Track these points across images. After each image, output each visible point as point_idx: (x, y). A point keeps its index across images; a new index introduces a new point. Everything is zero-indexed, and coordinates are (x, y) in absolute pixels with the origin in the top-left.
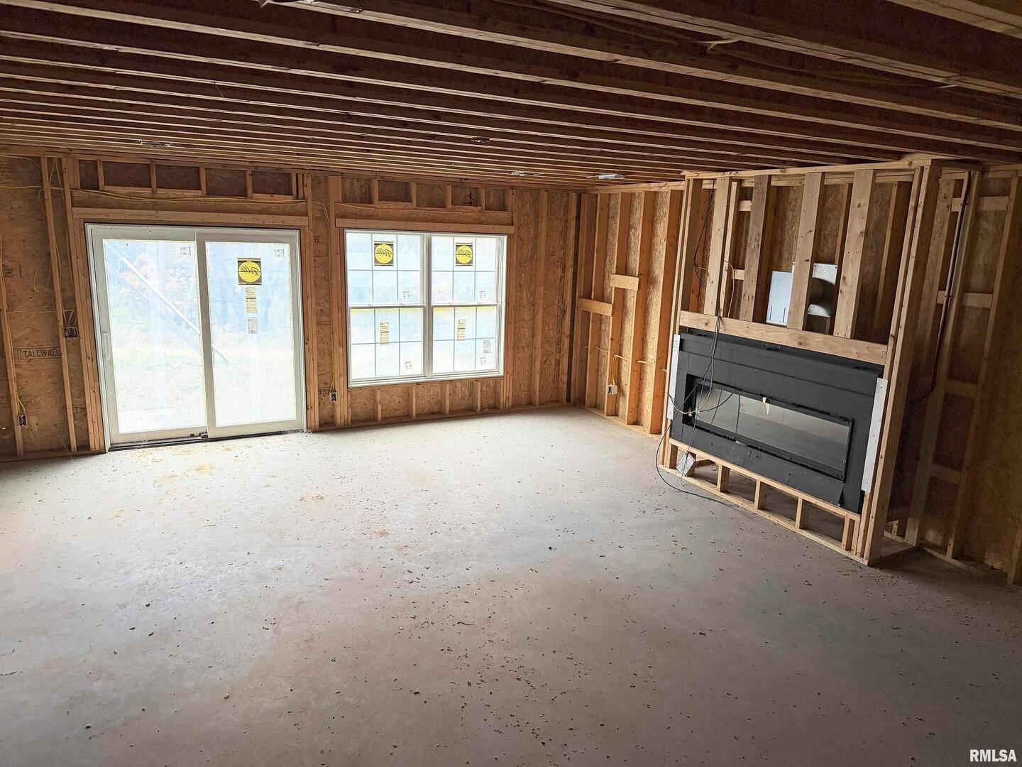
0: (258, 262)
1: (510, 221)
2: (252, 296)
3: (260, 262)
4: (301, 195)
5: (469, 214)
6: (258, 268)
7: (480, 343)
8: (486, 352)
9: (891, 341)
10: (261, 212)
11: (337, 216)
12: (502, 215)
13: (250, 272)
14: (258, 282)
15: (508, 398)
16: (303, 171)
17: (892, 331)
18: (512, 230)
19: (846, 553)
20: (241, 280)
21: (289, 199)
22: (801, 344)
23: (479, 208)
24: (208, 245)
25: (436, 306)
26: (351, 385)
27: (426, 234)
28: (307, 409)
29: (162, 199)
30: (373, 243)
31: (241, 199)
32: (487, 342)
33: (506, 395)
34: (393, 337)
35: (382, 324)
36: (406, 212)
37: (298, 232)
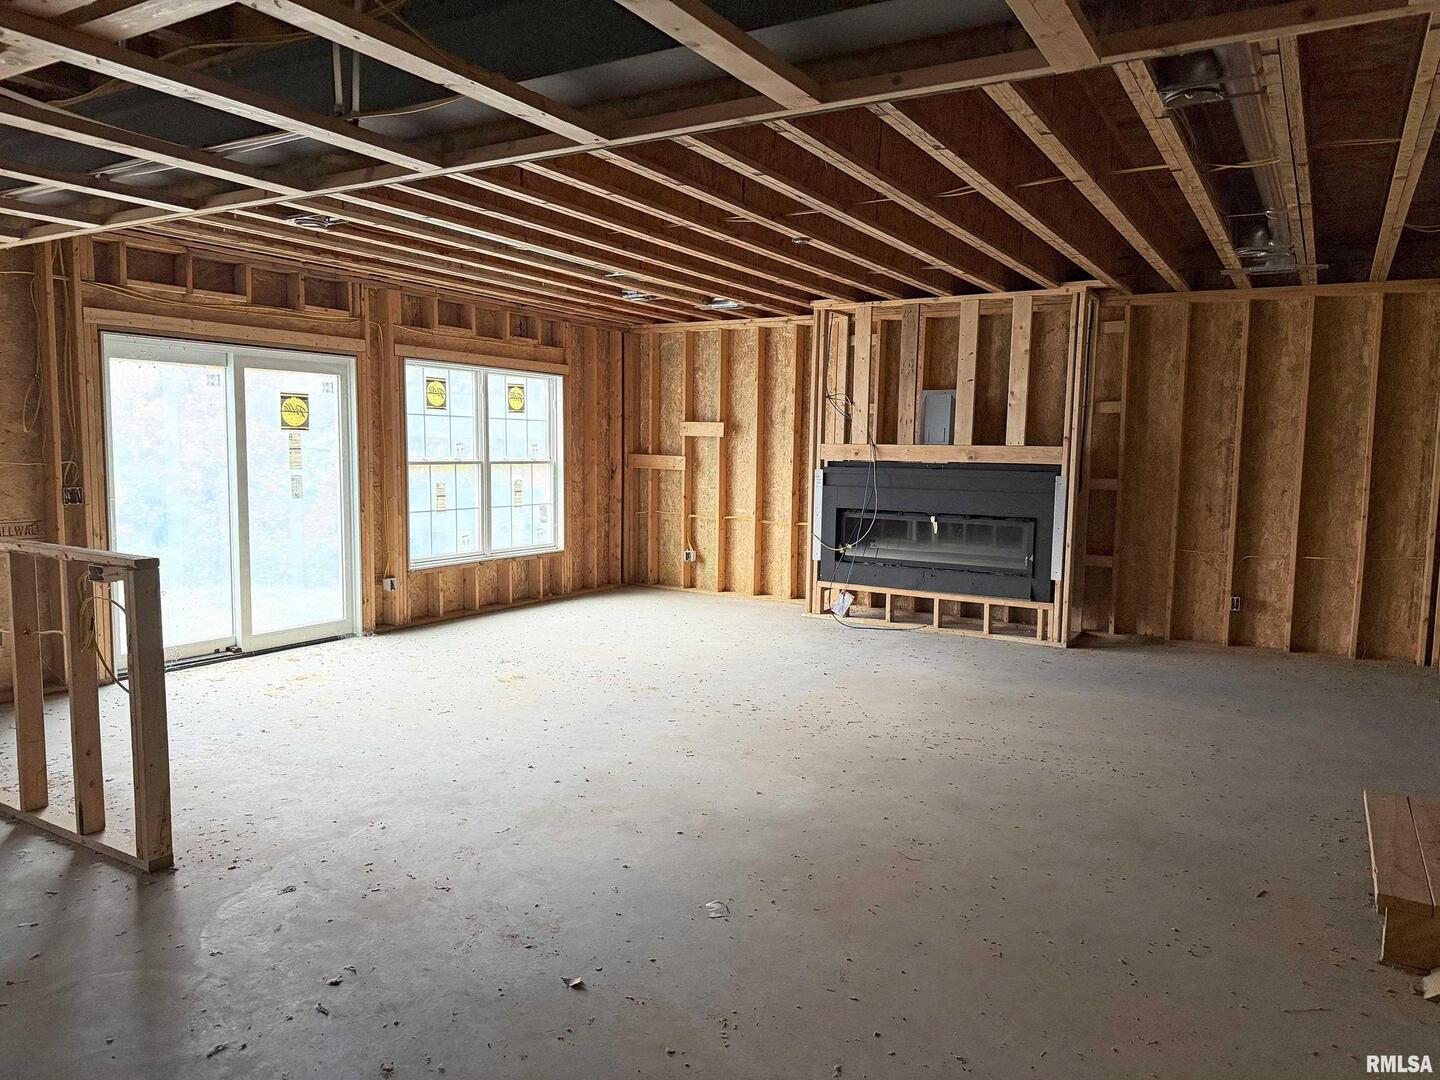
0: (304, 399)
1: (562, 358)
2: (295, 446)
3: (306, 399)
4: (358, 312)
5: (525, 348)
6: (305, 406)
7: (536, 509)
8: (543, 521)
9: (1065, 443)
10: (311, 330)
11: (396, 342)
12: (553, 351)
13: (295, 411)
14: (305, 426)
15: (569, 579)
16: (359, 281)
17: (1066, 433)
18: (566, 369)
19: (1044, 643)
20: (284, 423)
21: (344, 315)
22: (971, 458)
23: (536, 341)
24: (247, 371)
25: (494, 463)
26: (412, 568)
27: (483, 370)
28: (363, 603)
29: (194, 303)
30: (425, 379)
31: (289, 311)
32: (543, 509)
33: (567, 575)
34: (450, 503)
35: (438, 485)
36: (463, 342)
37: (353, 360)
